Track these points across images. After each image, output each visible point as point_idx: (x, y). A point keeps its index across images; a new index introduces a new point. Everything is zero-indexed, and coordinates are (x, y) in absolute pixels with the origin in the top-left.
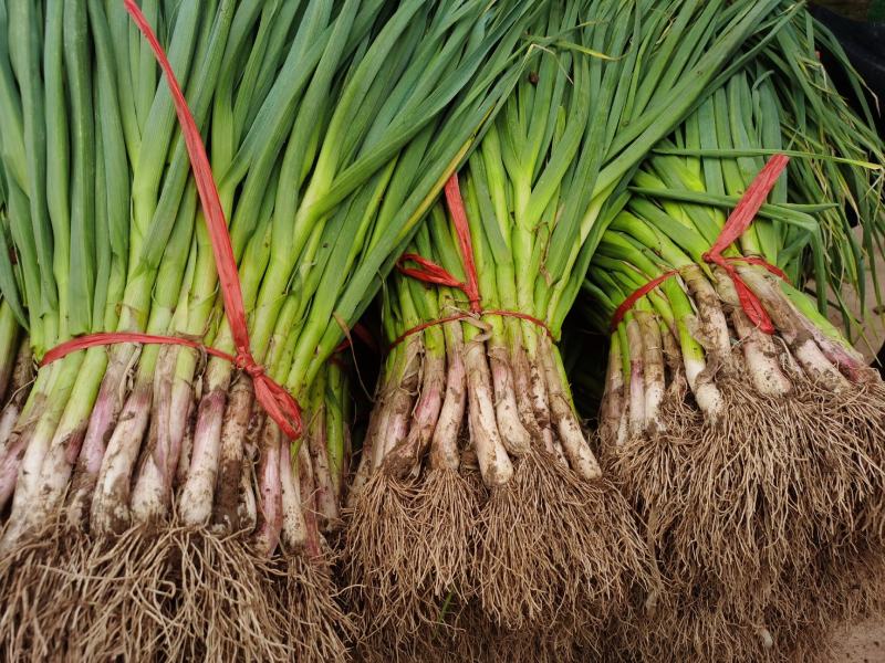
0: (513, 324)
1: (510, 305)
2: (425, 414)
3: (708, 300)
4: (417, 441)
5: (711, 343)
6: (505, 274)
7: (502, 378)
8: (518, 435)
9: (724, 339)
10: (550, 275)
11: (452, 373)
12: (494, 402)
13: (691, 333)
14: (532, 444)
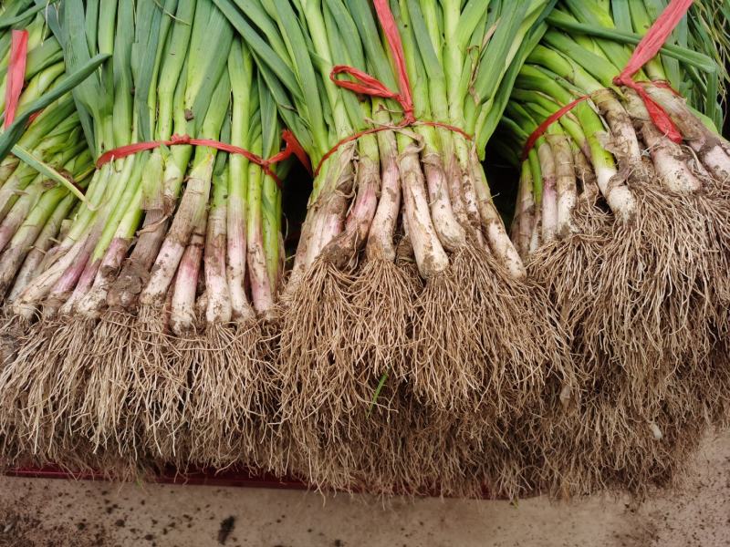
0: (445, 134)
1: (442, 117)
2: (361, 210)
3: (618, 117)
4: (355, 235)
5: (622, 152)
6: (437, 89)
7: (436, 182)
8: (453, 231)
9: (635, 149)
10: (478, 94)
11: (387, 176)
12: (428, 203)
13: (602, 146)
14: (467, 239)
